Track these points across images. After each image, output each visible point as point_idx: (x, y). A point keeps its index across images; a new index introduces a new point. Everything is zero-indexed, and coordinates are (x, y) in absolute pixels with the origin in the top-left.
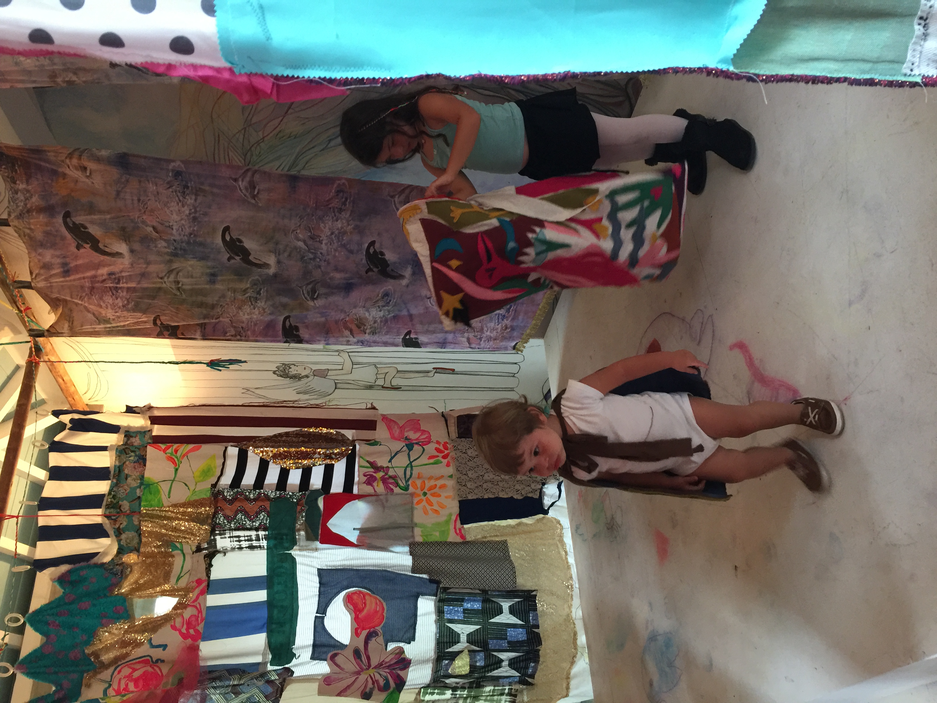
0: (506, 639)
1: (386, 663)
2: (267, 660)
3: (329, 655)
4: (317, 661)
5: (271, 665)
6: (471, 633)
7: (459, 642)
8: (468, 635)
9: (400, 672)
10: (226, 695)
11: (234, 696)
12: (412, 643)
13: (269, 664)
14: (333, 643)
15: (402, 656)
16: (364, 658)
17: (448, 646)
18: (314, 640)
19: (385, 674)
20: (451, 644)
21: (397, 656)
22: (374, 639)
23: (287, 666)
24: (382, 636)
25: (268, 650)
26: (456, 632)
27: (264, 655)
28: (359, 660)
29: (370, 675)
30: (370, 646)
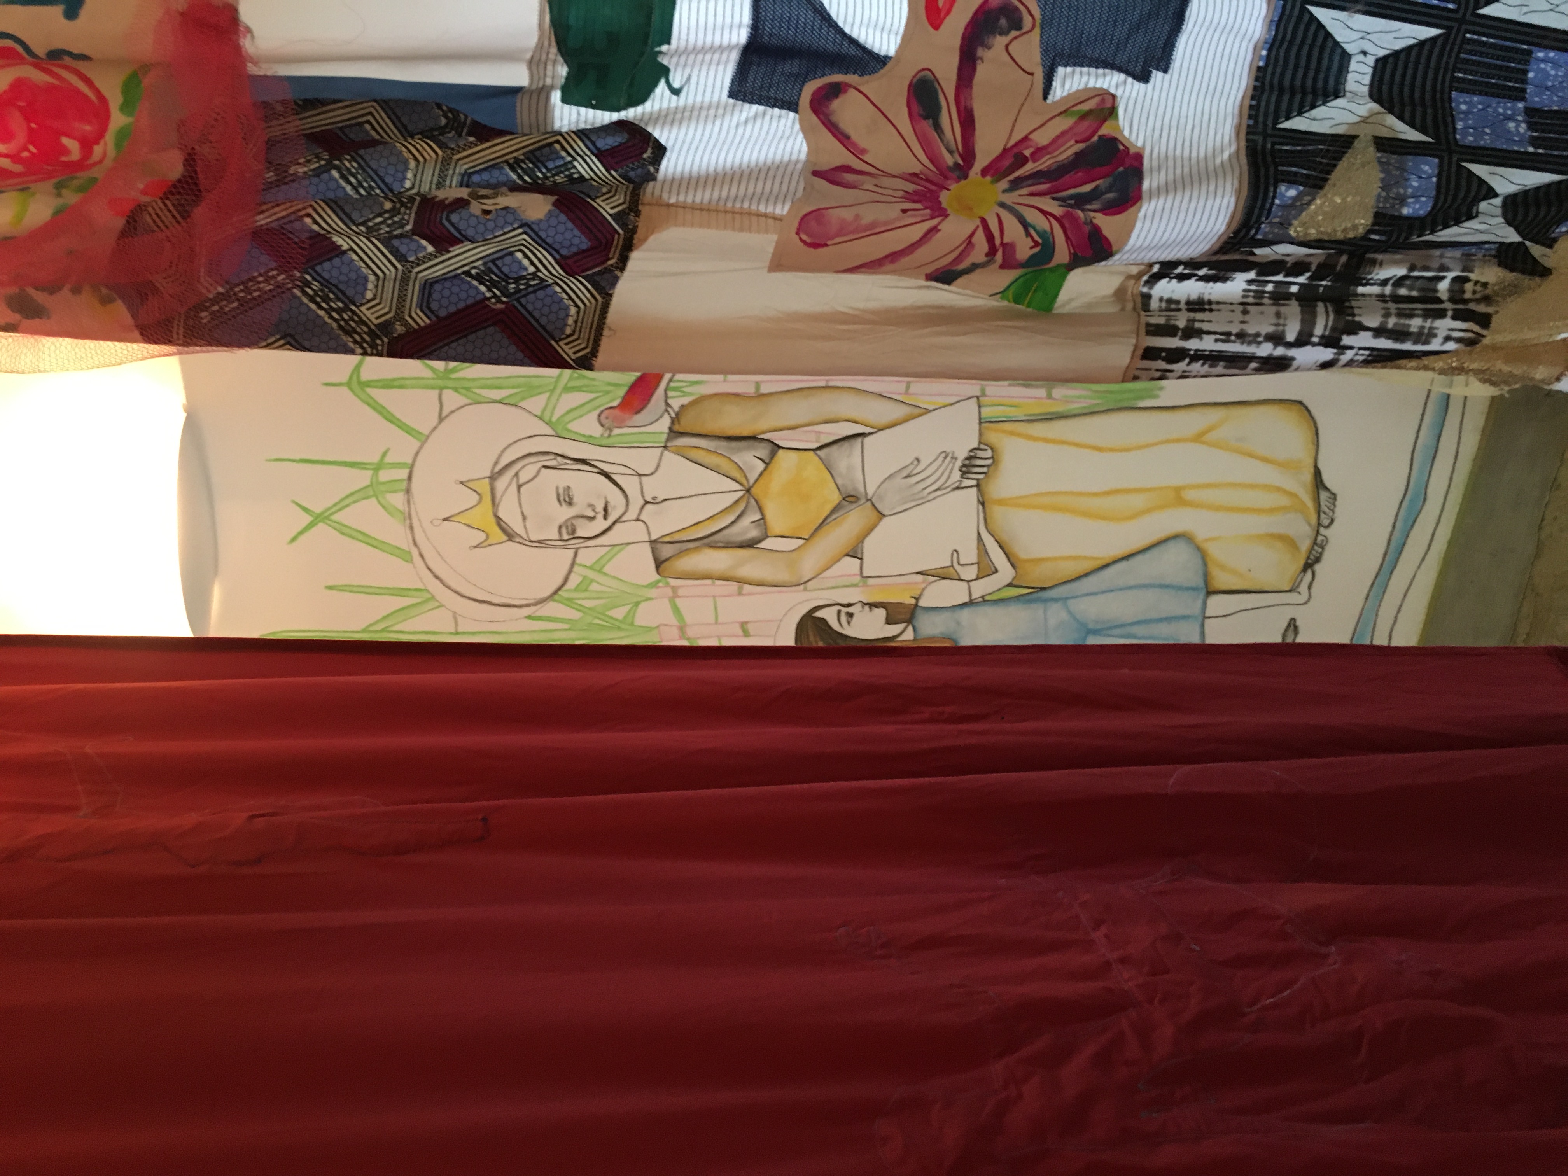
0: (1519, 95)
1: (1039, 152)
2: (549, 81)
3: (810, 88)
4: (755, 108)
5: (565, 100)
6: (1396, 54)
7: (1337, 93)
8: (1381, 63)
9: (1100, 220)
10: (396, 243)
11: (430, 249)
12: (1157, 76)
13: (556, 96)
14: (830, 46)
15: (1105, 130)
16: (949, 119)
17: (1296, 106)
18: (755, 27)
19: (1042, 223)
20: (1309, 98)
21: (1086, 124)
22: (1000, 41)
23: (630, 114)
24: (1037, 30)
25: (554, 50)
26: (1337, 44)
27: (535, 64)
28: (927, 126)
29: (984, 221)
30: (982, 72)
